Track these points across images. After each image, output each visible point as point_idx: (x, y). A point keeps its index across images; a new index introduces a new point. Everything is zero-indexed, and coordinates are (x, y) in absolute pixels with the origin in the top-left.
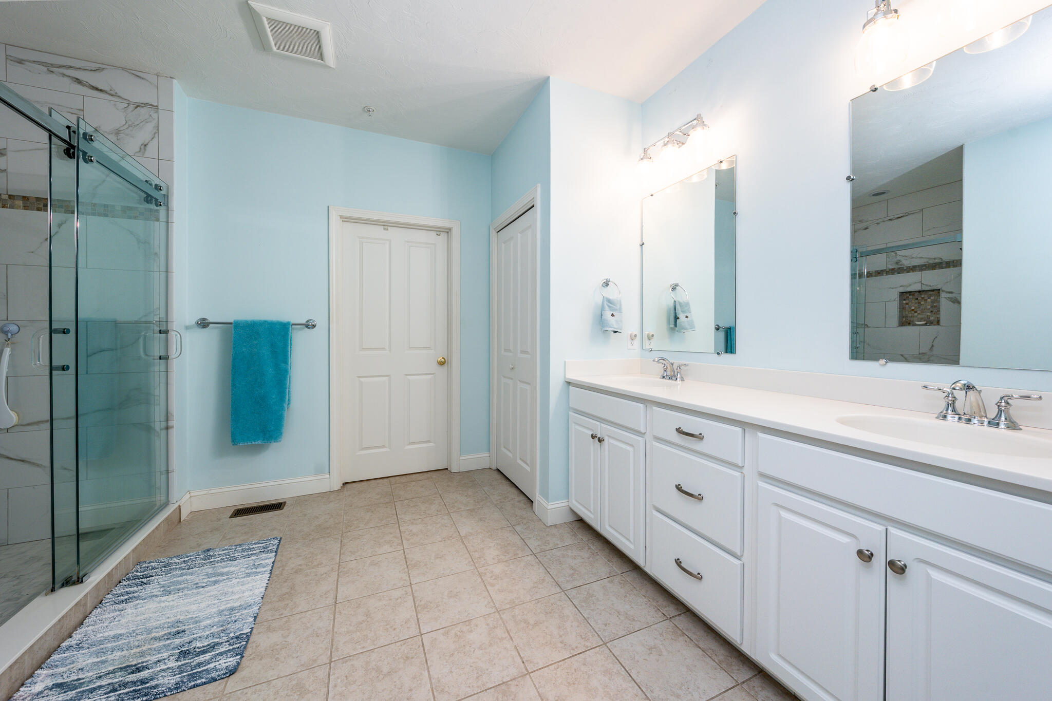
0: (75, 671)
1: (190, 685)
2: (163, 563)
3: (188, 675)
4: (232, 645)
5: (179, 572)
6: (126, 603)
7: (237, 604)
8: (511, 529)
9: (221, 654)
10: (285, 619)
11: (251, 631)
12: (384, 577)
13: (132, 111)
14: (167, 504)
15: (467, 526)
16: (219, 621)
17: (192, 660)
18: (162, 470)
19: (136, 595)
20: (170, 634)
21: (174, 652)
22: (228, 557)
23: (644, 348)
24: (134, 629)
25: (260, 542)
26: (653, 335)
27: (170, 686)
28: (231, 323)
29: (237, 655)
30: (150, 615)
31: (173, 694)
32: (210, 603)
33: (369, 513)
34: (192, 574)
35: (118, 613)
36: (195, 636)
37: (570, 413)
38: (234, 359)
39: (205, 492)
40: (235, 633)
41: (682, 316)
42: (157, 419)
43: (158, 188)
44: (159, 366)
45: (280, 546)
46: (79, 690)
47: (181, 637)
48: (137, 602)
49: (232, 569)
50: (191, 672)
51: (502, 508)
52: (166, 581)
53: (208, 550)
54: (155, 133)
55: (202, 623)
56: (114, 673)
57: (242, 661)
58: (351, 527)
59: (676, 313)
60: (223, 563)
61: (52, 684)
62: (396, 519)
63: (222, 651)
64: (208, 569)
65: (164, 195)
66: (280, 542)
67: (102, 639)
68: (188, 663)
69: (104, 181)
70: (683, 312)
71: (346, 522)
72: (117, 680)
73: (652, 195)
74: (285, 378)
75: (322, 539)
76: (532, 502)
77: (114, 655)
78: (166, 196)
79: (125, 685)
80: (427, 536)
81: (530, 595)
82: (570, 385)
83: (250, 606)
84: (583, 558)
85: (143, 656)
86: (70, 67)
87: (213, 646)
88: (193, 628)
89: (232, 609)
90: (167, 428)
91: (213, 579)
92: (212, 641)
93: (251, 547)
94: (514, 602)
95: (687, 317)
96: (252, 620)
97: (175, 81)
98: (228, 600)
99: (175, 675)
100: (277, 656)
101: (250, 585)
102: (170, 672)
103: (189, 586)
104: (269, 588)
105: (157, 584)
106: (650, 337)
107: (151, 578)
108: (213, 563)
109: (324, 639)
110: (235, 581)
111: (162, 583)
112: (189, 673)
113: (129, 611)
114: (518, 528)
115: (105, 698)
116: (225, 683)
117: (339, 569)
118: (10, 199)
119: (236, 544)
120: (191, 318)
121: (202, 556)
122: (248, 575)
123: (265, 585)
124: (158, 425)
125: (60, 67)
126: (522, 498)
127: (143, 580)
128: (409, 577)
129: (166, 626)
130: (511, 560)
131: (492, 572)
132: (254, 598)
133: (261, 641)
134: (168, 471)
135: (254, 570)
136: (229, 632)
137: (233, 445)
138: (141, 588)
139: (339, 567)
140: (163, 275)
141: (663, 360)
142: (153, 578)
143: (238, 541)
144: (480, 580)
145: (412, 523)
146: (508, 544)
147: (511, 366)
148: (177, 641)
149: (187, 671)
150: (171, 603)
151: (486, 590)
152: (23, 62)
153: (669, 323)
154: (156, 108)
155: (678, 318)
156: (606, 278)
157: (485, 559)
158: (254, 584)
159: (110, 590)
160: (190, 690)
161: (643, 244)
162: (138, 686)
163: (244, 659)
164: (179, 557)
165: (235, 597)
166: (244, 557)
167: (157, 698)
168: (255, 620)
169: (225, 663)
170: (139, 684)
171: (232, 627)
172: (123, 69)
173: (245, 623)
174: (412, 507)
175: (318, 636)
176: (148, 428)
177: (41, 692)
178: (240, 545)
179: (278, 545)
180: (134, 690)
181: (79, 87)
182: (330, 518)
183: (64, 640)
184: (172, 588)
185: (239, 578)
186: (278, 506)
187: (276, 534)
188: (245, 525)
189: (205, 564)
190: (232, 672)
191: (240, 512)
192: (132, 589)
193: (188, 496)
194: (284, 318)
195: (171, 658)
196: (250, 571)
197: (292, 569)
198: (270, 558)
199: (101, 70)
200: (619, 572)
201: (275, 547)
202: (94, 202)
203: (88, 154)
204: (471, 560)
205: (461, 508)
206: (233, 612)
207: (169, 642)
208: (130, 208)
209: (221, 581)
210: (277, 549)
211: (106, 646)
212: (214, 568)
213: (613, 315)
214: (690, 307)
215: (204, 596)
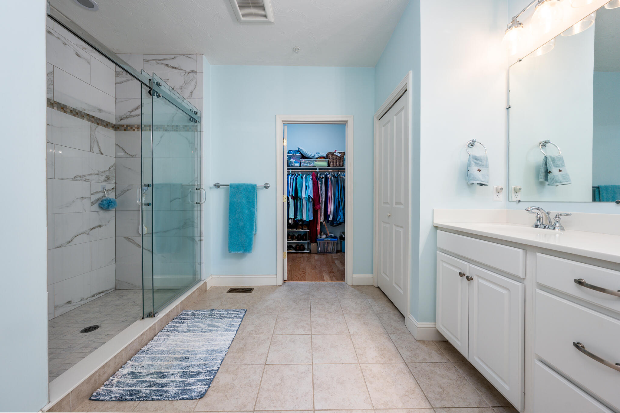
0: (141, 367)
1: (180, 397)
2: (192, 312)
3: (182, 390)
4: (206, 377)
5: (197, 320)
6: (172, 332)
7: (216, 348)
8: (386, 336)
9: (200, 381)
10: (236, 367)
11: (218, 369)
12: (296, 353)
13: (187, 76)
14: (200, 280)
15: (355, 326)
16: (205, 357)
17: (186, 380)
18: (198, 262)
19: (176, 328)
20: (182, 357)
21: (181, 370)
22: (220, 316)
23: (510, 200)
24: (170, 349)
25: (236, 310)
26: (520, 189)
27: (172, 394)
28: (228, 185)
29: (207, 384)
30: (179, 343)
31: (172, 400)
32: (204, 343)
33: (295, 304)
34: (202, 322)
35: (167, 337)
36: (192, 363)
37: (438, 252)
38: (230, 205)
39: (218, 277)
40: (210, 368)
41: (555, 171)
42: (196, 235)
43: (196, 113)
44: (197, 207)
45: (245, 315)
46: (138, 379)
47: (186, 362)
48: (176, 333)
49: (220, 324)
50: (184, 388)
51: (381, 317)
52: (190, 324)
53: (213, 310)
54: (196, 85)
55: (198, 356)
56: (154, 374)
57: (209, 390)
58: (283, 311)
59: (547, 168)
60: (217, 320)
61: (130, 371)
62: (310, 311)
63: (201, 378)
64: (209, 322)
65: (199, 117)
66: (245, 313)
67: (156, 351)
68: (184, 381)
69: (176, 113)
70: (556, 166)
71: (282, 307)
72: (153, 380)
73: (520, 60)
74: (253, 217)
75: (267, 316)
76: (405, 318)
77: (157, 363)
78: (200, 118)
79: (155, 384)
80: (327, 328)
81: (402, 402)
82: (437, 229)
83: (221, 351)
84: (451, 379)
85: (167, 368)
86: (164, 59)
87: (198, 373)
88: (193, 357)
89: (213, 351)
90: (201, 240)
91: (210, 328)
92: (198, 370)
93: (232, 312)
94: (388, 405)
95: (560, 171)
96: (220, 361)
97: (203, 56)
98: (213, 344)
99: (176, 387)
100: (226, 393)
101: (225, 337)
102: (175, 384)
103: (199, 330)
104: (233, 342)
105: (187, 324)
106: (517, 191)
107: (185, 320)
108: (212, 318)
109: (254, 390)
110: (219, 332)
111: (189, 324)
112: (183, 388)
113: (171, 337)
114: (393, 337)
115: (145, 390)
116: (197, 403)
117: (272, 339)
118: (145, 127)
119: (226, 309)
120: (212, 183)
121: (209, 313)
122: (226, 330)
123: (232, 339)
124: (197, 239)
125: (161, 60)
126: (396, 312)
127: (181, 320)
128: (312, 357)
129: (182, 352)
130: (386, 363)
131: (371, 370)
132: (225, 346)
133: (222, 379)
134: (201, 263)
135: (229, 328)
136: (207, 366)
137: (229, 252)
138: (180, 325)
139: (272, 337)
140: (199, 159)
141: (538, 209)
142: (186, 320)
143: (227, 308)
144: (361, 375)
145: (319, 316)
146: (385, 349)
147: (389, 214)
148: (184, 364)
149: (182, 387)
150: (189, 338)
151: (365, 385)
152: (149, 61)
153: (538, 177)
154: (196, 72)
155: (550, 172)
156: (472, 139)
157: (366, 358)
158: (227, 337)
159: (168, 323)
160: (180, 401)
161: (510, 107)
162: (160, 387)
163: (210, 388)
164: (200, 311)
165: (216, 343)
166: (227, 318)
167: (165, 400)
168: (222, 362)
169: (200, 388)
170: (161, 386)
171: (210, 363)
172: (183, 55)
173: (216, 363)
174: (320, 304)
175: (251, 386)
176: (193, 239)
177: (125, 375)
178: (227, 310)
179: (244, 315)
180: (157, 390)
181: (167, 68)
182: (273, 303)
183: (143, 346)
184: (192, 328)
185: (221, 331)
186: (249, 290)
187: (245, 307)
188: (232, 298)
189: (209, 318)
190: (202, 396)
191: (233, 290)
192: (176, 325)
193: (210, 277)
194: (253, 183)
195: (179, 374)
196: (227, 328)
197: (248, 332)
198: (238, 322)
199: (175, 58)
200: (491, 405)
201: (243, 315)
202: (172, 124)
203: (158, 93)
204: (355, 355)
205: (351, 312)
206: (213, 353)
207: (181, 363)
208: (186, 126)
209: (213, 331)
210: (243, 317)
211: (156, 356)
212: (212, 321)
213: (479, 170)
214: (563, 162)
215: (203, 338)
